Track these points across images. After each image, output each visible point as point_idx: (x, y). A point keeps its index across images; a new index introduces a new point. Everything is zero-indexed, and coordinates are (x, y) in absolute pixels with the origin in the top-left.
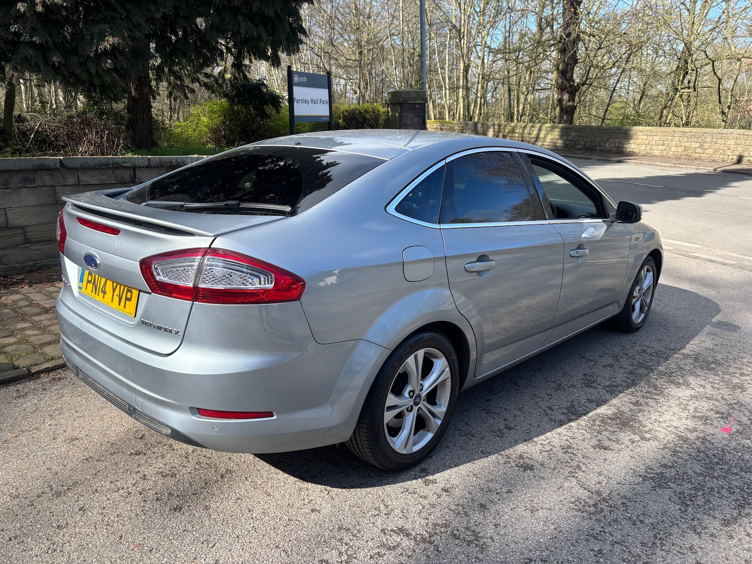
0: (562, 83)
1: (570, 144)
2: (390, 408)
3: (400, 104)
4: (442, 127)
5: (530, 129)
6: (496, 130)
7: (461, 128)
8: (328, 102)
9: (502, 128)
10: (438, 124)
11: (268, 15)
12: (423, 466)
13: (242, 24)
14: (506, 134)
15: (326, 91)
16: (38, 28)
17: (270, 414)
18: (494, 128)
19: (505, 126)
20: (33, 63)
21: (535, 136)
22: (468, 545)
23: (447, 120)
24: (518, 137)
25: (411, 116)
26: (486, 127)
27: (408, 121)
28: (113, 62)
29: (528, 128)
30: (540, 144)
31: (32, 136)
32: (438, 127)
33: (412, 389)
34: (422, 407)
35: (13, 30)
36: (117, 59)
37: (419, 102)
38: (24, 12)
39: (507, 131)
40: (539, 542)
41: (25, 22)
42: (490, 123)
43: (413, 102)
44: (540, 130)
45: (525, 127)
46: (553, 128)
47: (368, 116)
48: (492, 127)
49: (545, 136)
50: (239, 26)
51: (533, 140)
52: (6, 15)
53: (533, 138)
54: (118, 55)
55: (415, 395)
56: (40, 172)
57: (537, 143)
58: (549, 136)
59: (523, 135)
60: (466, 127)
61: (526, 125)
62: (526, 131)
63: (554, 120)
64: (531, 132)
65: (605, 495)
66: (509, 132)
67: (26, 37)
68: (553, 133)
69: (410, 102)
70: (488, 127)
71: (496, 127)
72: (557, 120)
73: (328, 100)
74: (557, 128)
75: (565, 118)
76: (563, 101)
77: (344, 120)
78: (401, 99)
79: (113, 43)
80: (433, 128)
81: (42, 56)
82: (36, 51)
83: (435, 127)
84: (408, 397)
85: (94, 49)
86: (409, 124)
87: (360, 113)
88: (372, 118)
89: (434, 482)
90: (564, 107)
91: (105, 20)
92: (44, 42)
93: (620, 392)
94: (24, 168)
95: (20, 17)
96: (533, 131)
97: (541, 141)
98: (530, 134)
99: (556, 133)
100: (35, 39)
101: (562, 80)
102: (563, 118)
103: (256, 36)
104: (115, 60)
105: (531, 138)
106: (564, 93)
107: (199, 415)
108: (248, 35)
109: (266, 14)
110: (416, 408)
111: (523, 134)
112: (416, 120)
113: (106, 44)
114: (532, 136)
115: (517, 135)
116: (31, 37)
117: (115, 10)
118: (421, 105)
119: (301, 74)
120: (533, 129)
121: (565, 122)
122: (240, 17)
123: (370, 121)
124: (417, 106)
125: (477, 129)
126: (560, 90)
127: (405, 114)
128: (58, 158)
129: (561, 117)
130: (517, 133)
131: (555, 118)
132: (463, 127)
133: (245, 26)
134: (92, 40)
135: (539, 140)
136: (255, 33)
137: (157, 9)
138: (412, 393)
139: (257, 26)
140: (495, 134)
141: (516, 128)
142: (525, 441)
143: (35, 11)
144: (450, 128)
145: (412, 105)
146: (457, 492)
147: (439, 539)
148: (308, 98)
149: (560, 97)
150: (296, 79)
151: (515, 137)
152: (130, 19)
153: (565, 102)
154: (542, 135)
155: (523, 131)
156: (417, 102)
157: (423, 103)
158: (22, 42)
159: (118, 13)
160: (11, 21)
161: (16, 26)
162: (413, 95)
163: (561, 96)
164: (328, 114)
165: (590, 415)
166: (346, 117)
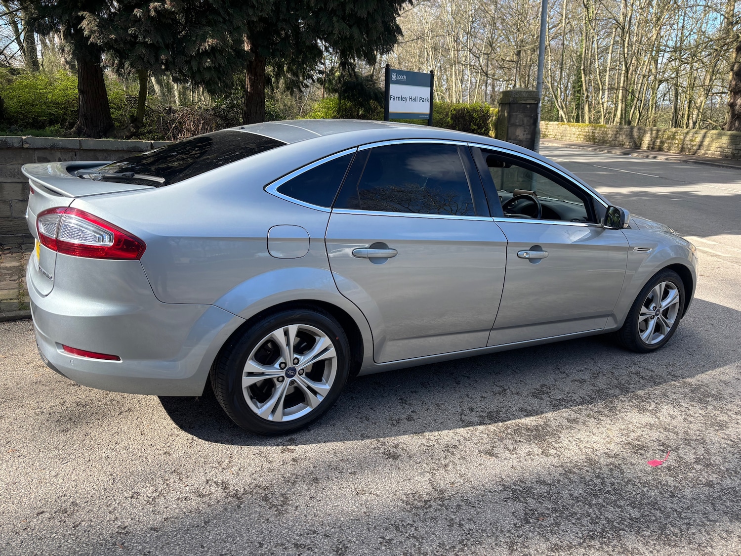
0: (736, 85)
1: (738, 154)
2: (250, 374)
3: (509, 103)
4: (594, 131)
5: (693, 135)
6: (654, 135)
7: (615, 132)
8: (429, 100)
9: (660, 133)
10: (591, 128)
11: (360, 17)
12: (294, 436)
13: (336, 25)
14: (664, 140)
15: (429, 89)
16: (151, 30)
17: (117, 358)
18: (651, 134)
19: (664, 132)
20: (145, 60)
21: (698, 143)
22: (270, 508)
23: (602, 124)
24: (678, 144)
25: (520, 116)
26: (643, 132)
27: (517, 121)
28: (212, 61)
29: (691, 135)
30: (703, 152)
31: (174, 125)
32: (590, 130)
33: (284, 361)
34: (297, 380)
35: (130, 32)
36: (215, 58)
37: (530, 102)
38: (140, 16)
39: (666, 136)
40: (338, 520)
41: (141, 25)
42: (647, 128)
43: (524, 102)
44: (704, 137)
45: (687, 133)
46: (720, 135)
47: (475, 115)
48: (649, 132)
49: (709, 144)
50: (333, 27)
51: (694, 148)
52: (127, 20)
53: (695, 145)
54: (217, 55)
55: (287, 368)
56: (134, 153)
57: (699, 151)
58: (714, 143)
59: (683, 142)
60: (620, 131)
61: (689, 131)
62: (688, 138)
63: (724, 127)
64: (694, 139)
65: (446, 495)
66: (668, 138)
67: (140, 39)
68: (720, 141)
69: (521, 102)
70: (645, 132)
71: (654, 132)
72: (726, 127)
73: (429, 98)
74: (724, 135)
75: (737, 124)
76: (736, 105)
77: (452, 118)
78: (511, 99)
79: (212, 44)
80: (585, 132)
81: (154, 54)
82: (150, 51)
83: (587, 130)
84: (279, 368)
85: (197, 49)
86: (517, 124)
87: (468, 112)
88: (479, 117)
89: (292, 451)
90: (736, 113)
91: (209, 23)
92: (155, 42)
93: (565, 407)
94: (120, 149)
95: (137, 20)
96: (696, 138)
97: (705, 149)
98: (692, 141)
99: (725, 140)
100: (147, 40)
101: (736, 83)
102: (734, 124)
103: (348, 36)
104: (214, 59)
105: (693, 145)
106: (737, 96)
107: (63, 350)
108: (340, 35)
109: (358, 16)
110: (288, 380)
111: (684, 140)
112: (525, 120)
113: (206, 45)
114: (694, 143)
115: (677, 142)
116: (145, 38)
117: (219, 14)
118: (533, 106)
119: (400, 72)
120: (696, 136)
121: (736, 129)
122: (335, 19)
123: (477, 120)
124: (528, 106)
125: (632, 134)
126: (732, 93)
127: (514, 114)
128: (149, 142)
129: (732, 123)
130: (677, 139)
131: (725, 124)
132: (617, 131)
133: (338, 27)
134: (195, 41)
135: (702, 148)
136: (347, 33)
137: (255, 13)
138: (283, 365)
139: (350, 27)
140: (652, 139)
141: (677, 134)
142: (416, 433)
143: (149, 16)
144: (603, 132)
145: (523, 105)
146: (303, 464)
147: (249, 498)
148: (407, 96)
149: (732, 101)
150: (394, 77)
151: (675, 143)
152: (232, 23)
153: (738, 106)
154: (706, 143)
155: (685, 137)
156: (528, 102)
157: (535, 103)
158: (138, 43)
159: (222, 17)
160: (130, 25)
161: (133, 29)
162: (524, 95)
163: (734, 100)
164: (428, 111)
165: (506, 423)
166: (454, 116)
